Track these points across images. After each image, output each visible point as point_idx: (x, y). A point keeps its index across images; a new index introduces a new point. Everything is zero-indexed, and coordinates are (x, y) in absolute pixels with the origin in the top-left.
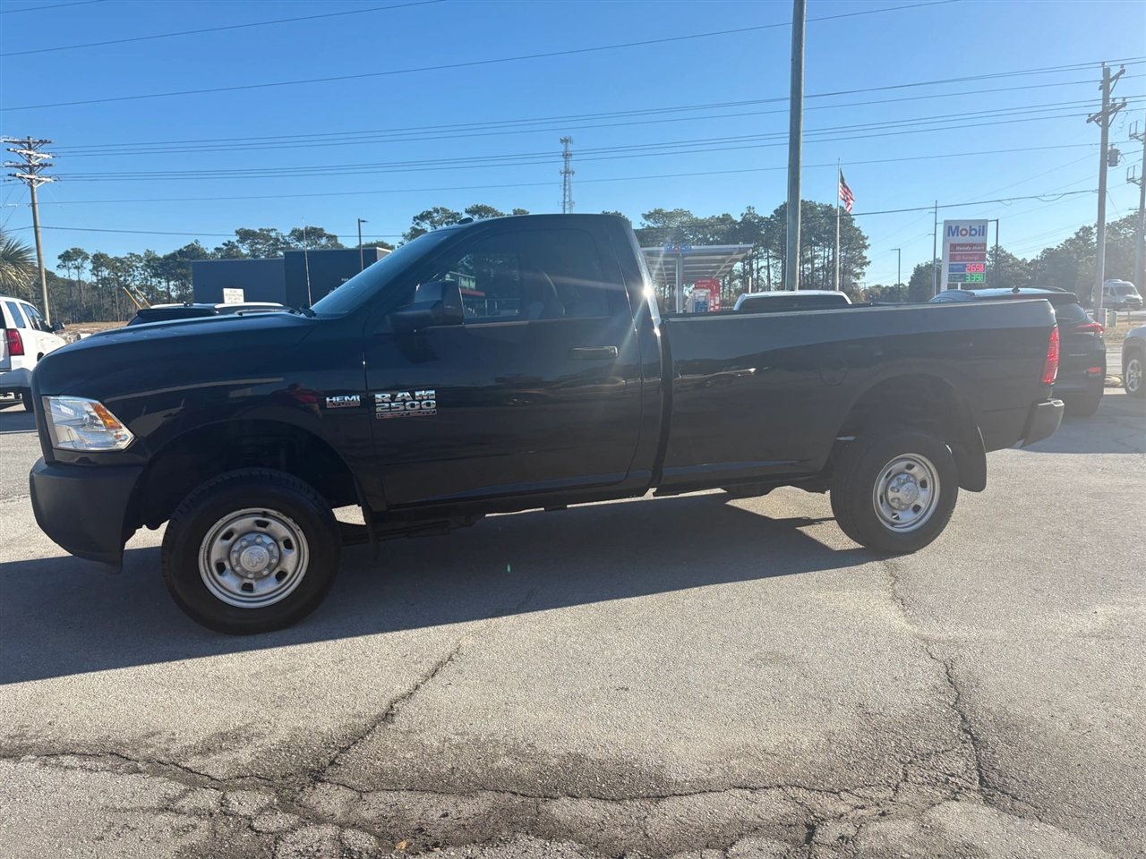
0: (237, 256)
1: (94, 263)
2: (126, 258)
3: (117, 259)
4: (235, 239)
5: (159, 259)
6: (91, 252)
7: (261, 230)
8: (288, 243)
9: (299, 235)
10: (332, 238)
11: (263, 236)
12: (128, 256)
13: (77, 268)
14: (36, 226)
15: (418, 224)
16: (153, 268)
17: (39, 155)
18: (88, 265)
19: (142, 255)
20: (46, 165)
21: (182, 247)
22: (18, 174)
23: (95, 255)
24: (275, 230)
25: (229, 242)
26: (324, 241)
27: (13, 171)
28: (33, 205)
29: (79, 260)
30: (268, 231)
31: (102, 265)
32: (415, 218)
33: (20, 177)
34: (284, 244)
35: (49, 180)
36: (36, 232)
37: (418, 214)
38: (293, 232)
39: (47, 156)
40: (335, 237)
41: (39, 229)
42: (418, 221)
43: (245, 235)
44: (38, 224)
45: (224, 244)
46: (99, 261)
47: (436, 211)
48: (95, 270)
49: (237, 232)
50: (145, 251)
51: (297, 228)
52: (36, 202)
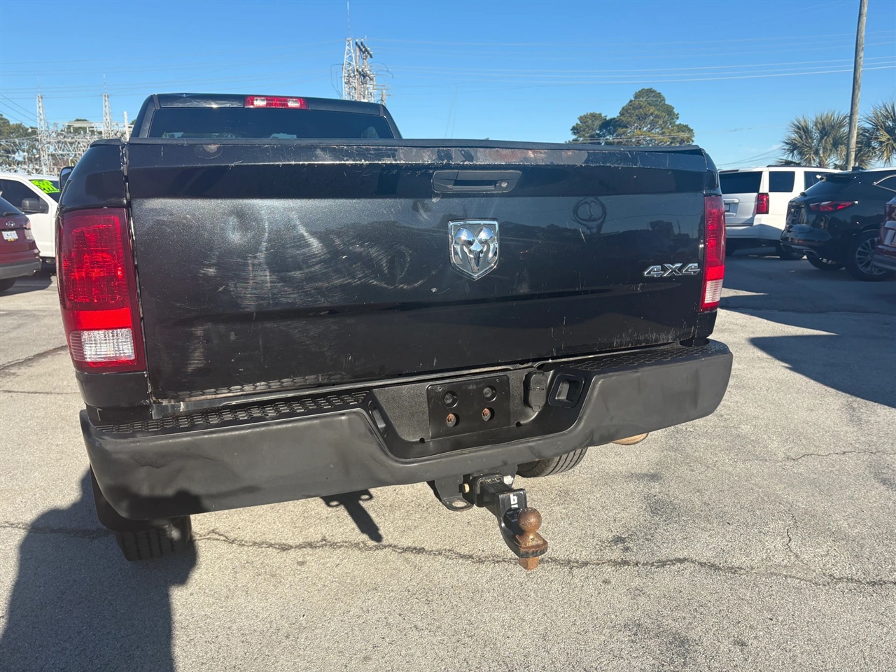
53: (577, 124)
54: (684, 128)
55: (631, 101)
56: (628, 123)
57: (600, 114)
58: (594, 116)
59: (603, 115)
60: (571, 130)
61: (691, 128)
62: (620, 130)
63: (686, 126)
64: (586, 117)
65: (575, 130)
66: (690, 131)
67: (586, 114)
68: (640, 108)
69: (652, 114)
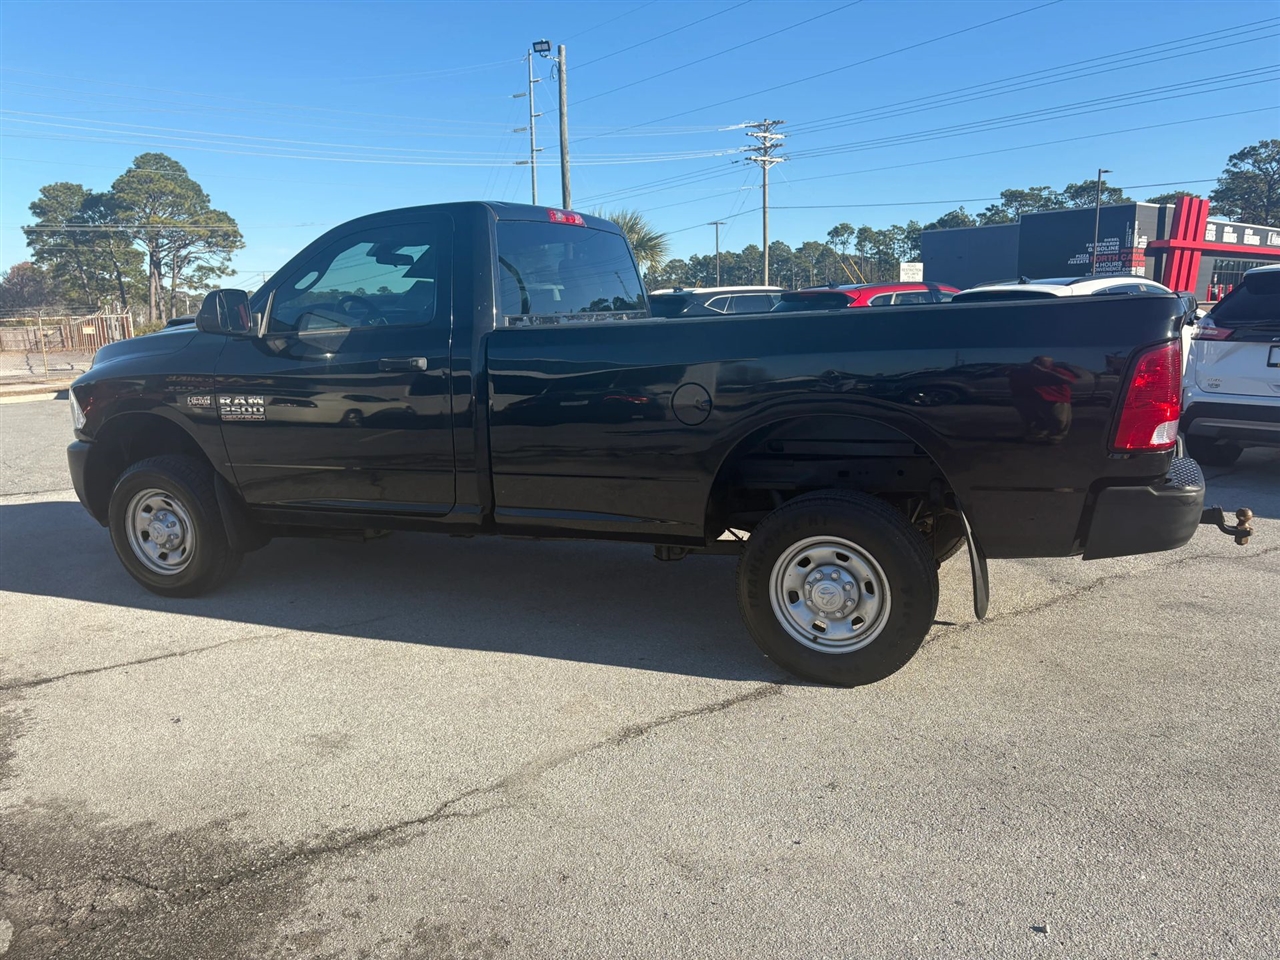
0: (1004, 222)
1: (858, 237)
2: (888, 230)
3: (880, 233)
4: (999, 202)
5: (919, 230)
6: (856, 227)
7: (1032, 189)
8: (1062, 203)
9: (1076, 192)
10: (1116, 191)
11: (1034, 195)
12: (891, 228)
13: (843, 243)
14: (764, 207)
15: (1235, 165)
16: (915, 240)
17: (773, 136)
18: (853, 240)
19: (905, 227)
20: (777, 146)
21: (943, 216)
22: (753, 157)
23: (860, 230)
24: (1049, 188)
25: (993, 206)
26: (1104, 197)
27: (748, 154)
28: (764, 186)
29: (846, 236)
30: (1040, 190)
31: (865, 240)
32: (1232, 158)
33: (755, 160)
34: (1055, 204)
35: (779, 160)
36: (764, 213)
37: (1237, 152)
38: (1069, 188)
39: (779, 136)
40: (1120, 190)
41: (767, 210)
42: (1236, 161)
43: (1011, 197)
44: (767, 205)
45: (988, 209)
46: (864, 234)
47: (1265, 145)
48: (860, 246)
49: (1002, 194)
50: (908, 222)
51: (1074, 183)
52: (767, 183)
53: (40, 200)
54: (222, 217)
55: (129, 171)
56: (134, 203)
57: (80, 187)
58: (69, 189)
59: (85, 188)
60: (30, 208)
61: (232, 217)
62: (121, 215)
63: (225, 214)
64: (54, 188)
65: (37, 209)
66: (231, 221)
67: (53, 184)
68: (150, 182)
69: (172, 192)
